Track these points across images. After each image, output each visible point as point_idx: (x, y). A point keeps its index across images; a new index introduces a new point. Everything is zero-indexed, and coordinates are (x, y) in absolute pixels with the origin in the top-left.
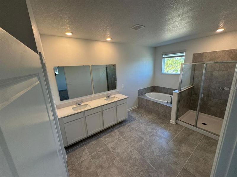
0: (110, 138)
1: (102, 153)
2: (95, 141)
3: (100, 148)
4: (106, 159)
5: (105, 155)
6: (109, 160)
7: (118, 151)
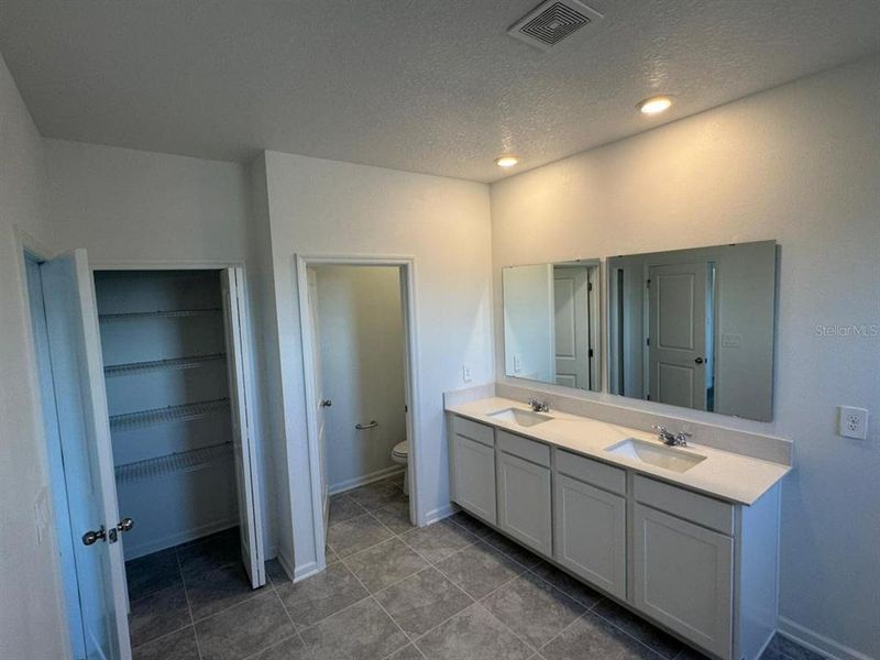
0: (522, 605)
1: (440, 591)
2: (497, 563)
3: (462, 583)
4: (417, 605)
5: (435, 601)
6: (414, 616)
7: (452, 642)
